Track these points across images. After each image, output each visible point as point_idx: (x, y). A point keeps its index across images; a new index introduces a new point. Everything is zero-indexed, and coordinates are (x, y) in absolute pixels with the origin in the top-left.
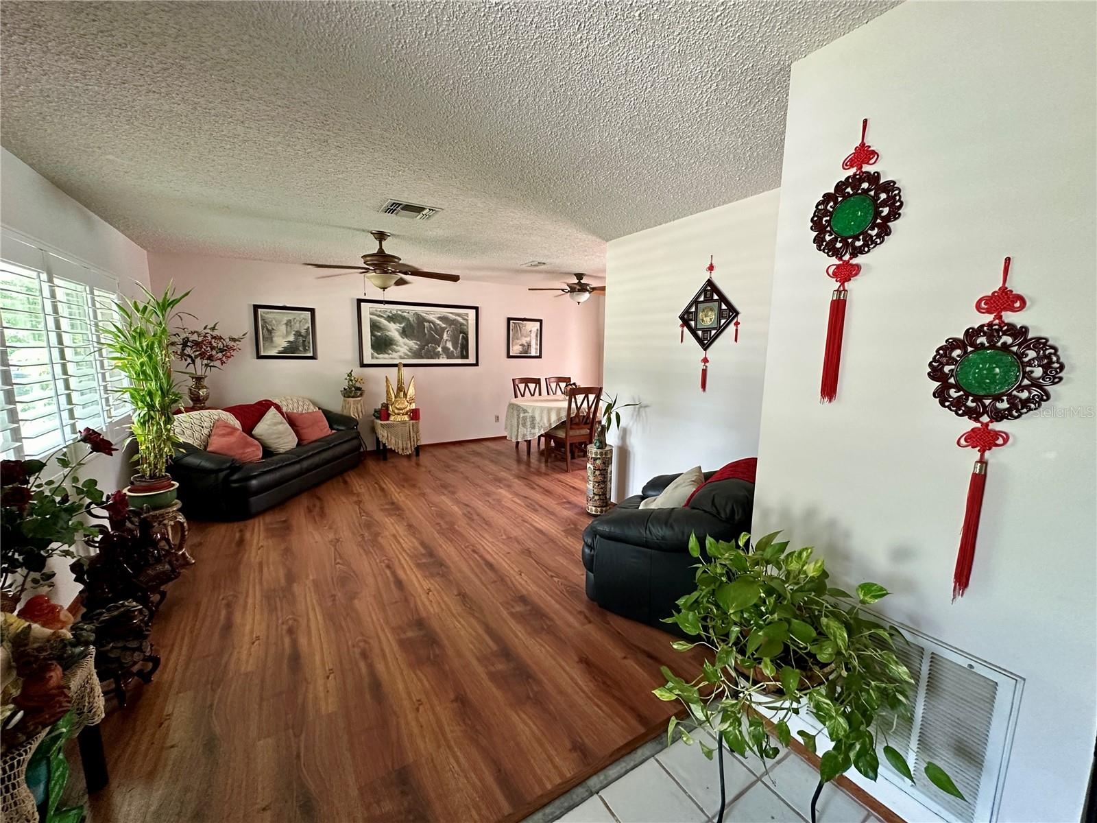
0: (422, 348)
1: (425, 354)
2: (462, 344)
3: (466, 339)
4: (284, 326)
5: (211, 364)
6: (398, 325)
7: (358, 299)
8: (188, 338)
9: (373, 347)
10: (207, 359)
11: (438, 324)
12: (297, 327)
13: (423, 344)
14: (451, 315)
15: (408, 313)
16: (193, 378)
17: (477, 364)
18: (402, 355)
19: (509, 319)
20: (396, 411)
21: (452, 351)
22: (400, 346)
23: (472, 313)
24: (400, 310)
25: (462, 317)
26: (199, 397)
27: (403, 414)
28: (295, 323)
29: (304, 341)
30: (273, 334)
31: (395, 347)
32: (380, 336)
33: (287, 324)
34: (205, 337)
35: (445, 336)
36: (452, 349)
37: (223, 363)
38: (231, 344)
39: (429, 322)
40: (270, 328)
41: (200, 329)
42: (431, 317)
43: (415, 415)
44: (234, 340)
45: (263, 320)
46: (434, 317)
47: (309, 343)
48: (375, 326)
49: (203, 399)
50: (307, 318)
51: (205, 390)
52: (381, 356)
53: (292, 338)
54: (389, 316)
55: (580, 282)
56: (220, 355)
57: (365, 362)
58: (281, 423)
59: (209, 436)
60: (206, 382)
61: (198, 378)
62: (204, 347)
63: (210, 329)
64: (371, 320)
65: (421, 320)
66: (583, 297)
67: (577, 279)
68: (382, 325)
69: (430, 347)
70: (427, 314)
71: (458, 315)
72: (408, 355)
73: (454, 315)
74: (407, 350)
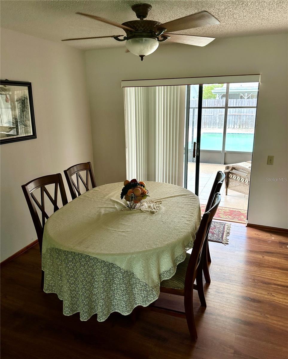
66: (149, 46)
67: (138, 17)
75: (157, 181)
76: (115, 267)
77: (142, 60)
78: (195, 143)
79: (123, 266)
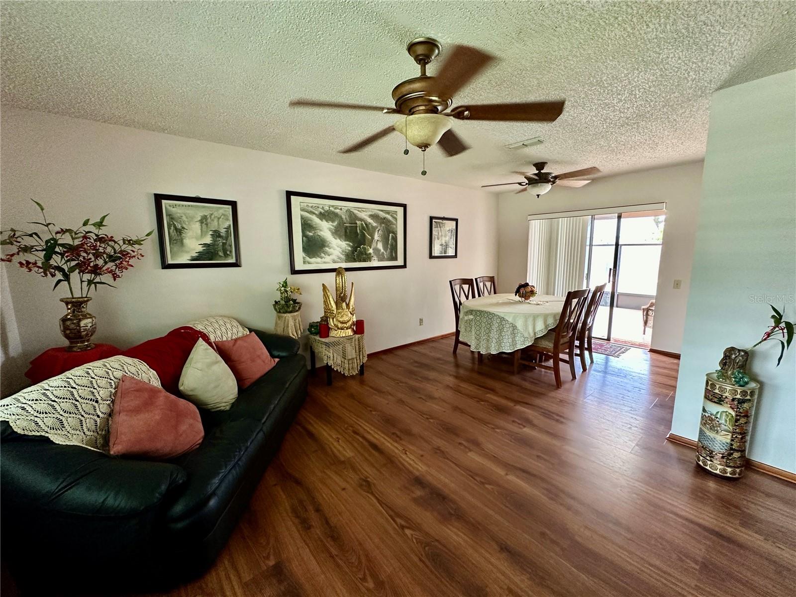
0: (354, 249)
1: (358, 256)
2: (392, 245)
3: (395, 239)
4: (198, 225)
5: (98, 280)
6: (331, 223)
7: (287, 192)
8: (55, 240)
9: (304, 250)
10: (90, 272)
11: (370, 223)
12: (214, 225)
13: (356, 245)
14: (381, 212)
15: (341, 209)
16: (67, 304)
17: (404, 266)
18: (336, 258)
19: (431, 218)
20: (340, 325)
21: (383, 253)
22: (332, 248)
23: (400, 210)
24: (333, 206)
25: (391, 216)
26: (79, 332)
27: (347, 329)
28: (213, 220)
29: (224, 244)
30: (183, 235)
31: (327, 249)
32: (312, 236)
33: (201, 222)
34: (85, 237)
35: (376, 237)
36: (382, 250)
37: (115, 277)
38: (129, 248)
39: (361, 220)
40: (179, 227)
41: (76, 225)
42: (364, 215)
43: (359, 327)
44: (130, 242)
45: (170, 215)
46: (366, 215)
47: (231, 246)
48: (306, 225)
49: (87, 335)
50: (226, 213)
51: (90, 320)
52: (313, 260)
53: (208, 240)
54: (321, 213)
55: (540, 172)
56: (111, 265)
57: (297, 268)
58: (217, 362)
59: (110, 415)
60: (89, 308)
61: (76, 302)
62: (85, 255)
63: (94, 225)
64: (302, 218)
65: (353, 217)
66: (543, 188)
67: (537, 170)
68: (314, 223)
69: (363, 248)
70: (359, 211)
71: (388, 212)
72: (341, 258)
73: (384, 213)
74: (340, 252)
75: (556, 295)
76: (504, 320)
77: (538, 197)
78: (611, 269)
79: (510, 320)
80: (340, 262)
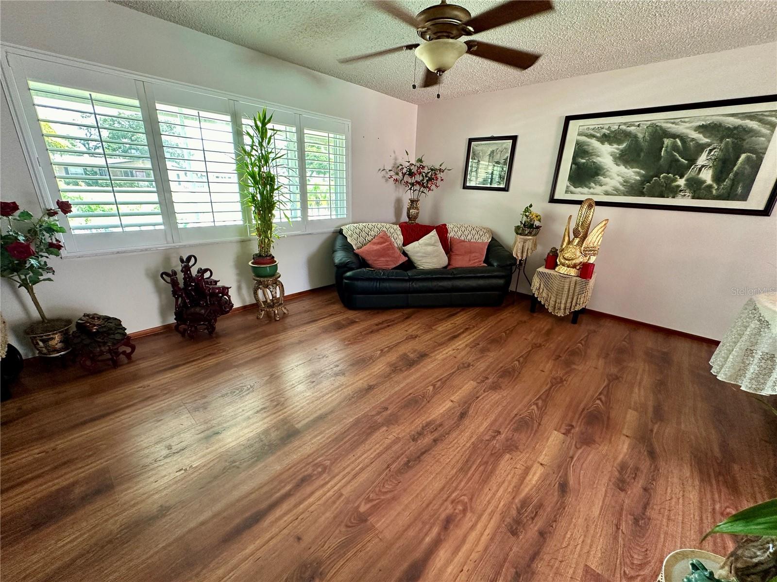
0: (646, 179)
1: (652, 188)
2: (741, 173)
4: (487, 158)
6: (617, 146)
7: (567, 117)
9: (571, 179)
11: (693, 140)
12: (497, 157)
13: (651, 173)
15: (638, 125)
16: (410, 201)
17: (764, 212)
18: (610, 189)
21: (709, 187)
22: (609, 176)
24: (625, 124)
25: (760, 121)
26: (409, 215)
27: (571, 267)
28: (497, 154)
31: (602, 177)
32: (584, 163)
33: (490, 156)
35: (703, 160)
36: (709, 183)
39: (675, 136)
42: (681, 129)
45: (474, 152)
47: (505, 174)
48: (581, 151)
49: (412, 217)
50: (508, 147)
51: (414, 211)
52: (579, 189)
54: (604, 135)
57: (556, 197)
64: (578, 143)
65: (659, 135)
68: (591, 148)
69: (664, 177)
70: (673, 123)
71: (751, 116)
72: (619, 190)
73: (739, 118)
74: (619, 182)
80: (616, 195)
